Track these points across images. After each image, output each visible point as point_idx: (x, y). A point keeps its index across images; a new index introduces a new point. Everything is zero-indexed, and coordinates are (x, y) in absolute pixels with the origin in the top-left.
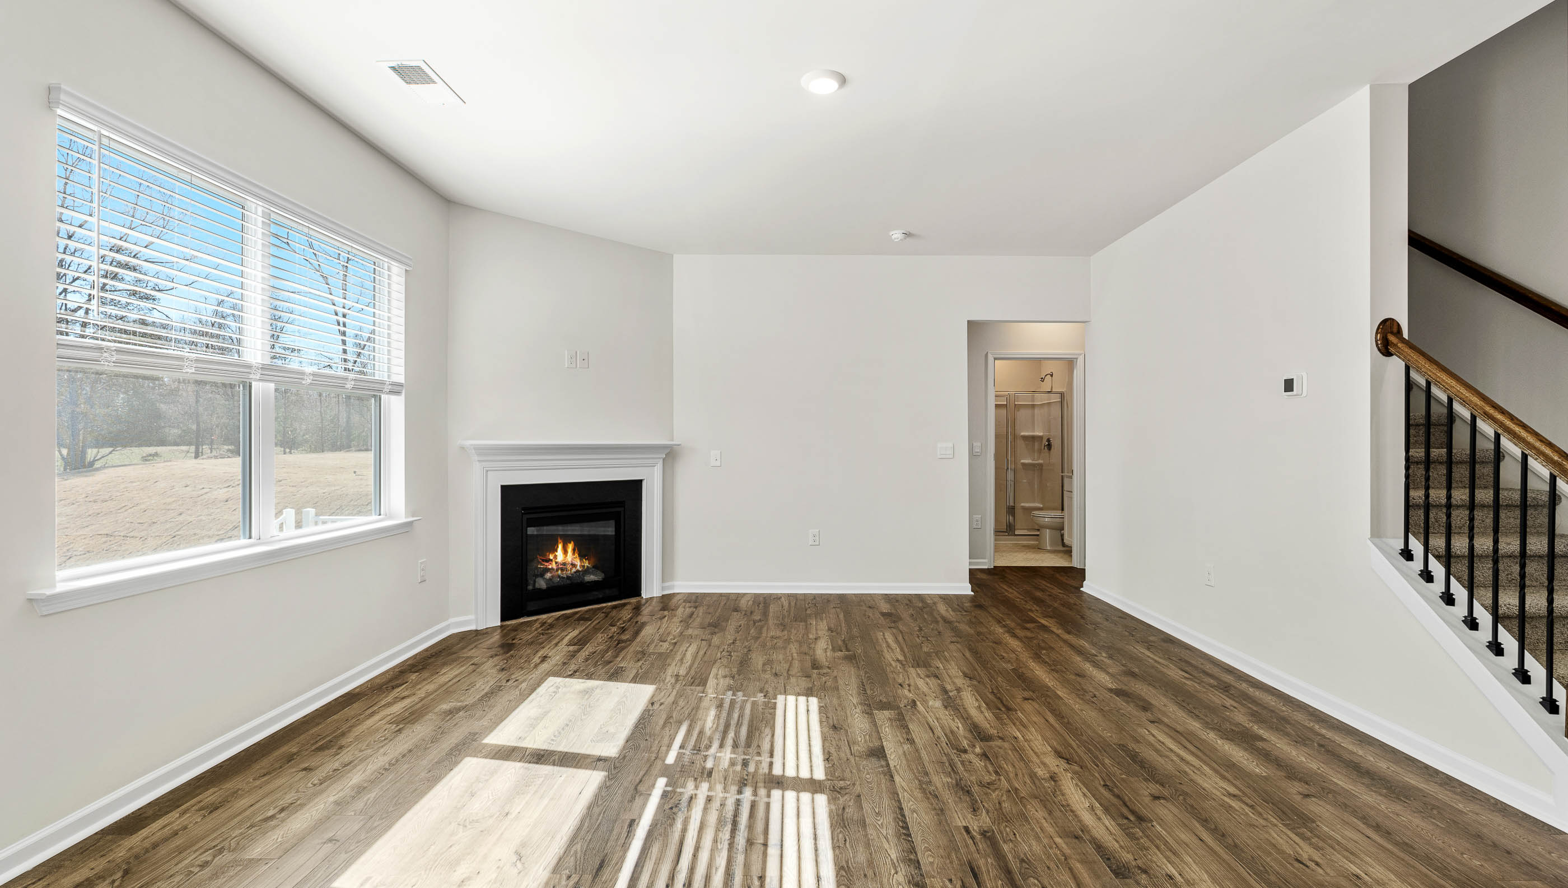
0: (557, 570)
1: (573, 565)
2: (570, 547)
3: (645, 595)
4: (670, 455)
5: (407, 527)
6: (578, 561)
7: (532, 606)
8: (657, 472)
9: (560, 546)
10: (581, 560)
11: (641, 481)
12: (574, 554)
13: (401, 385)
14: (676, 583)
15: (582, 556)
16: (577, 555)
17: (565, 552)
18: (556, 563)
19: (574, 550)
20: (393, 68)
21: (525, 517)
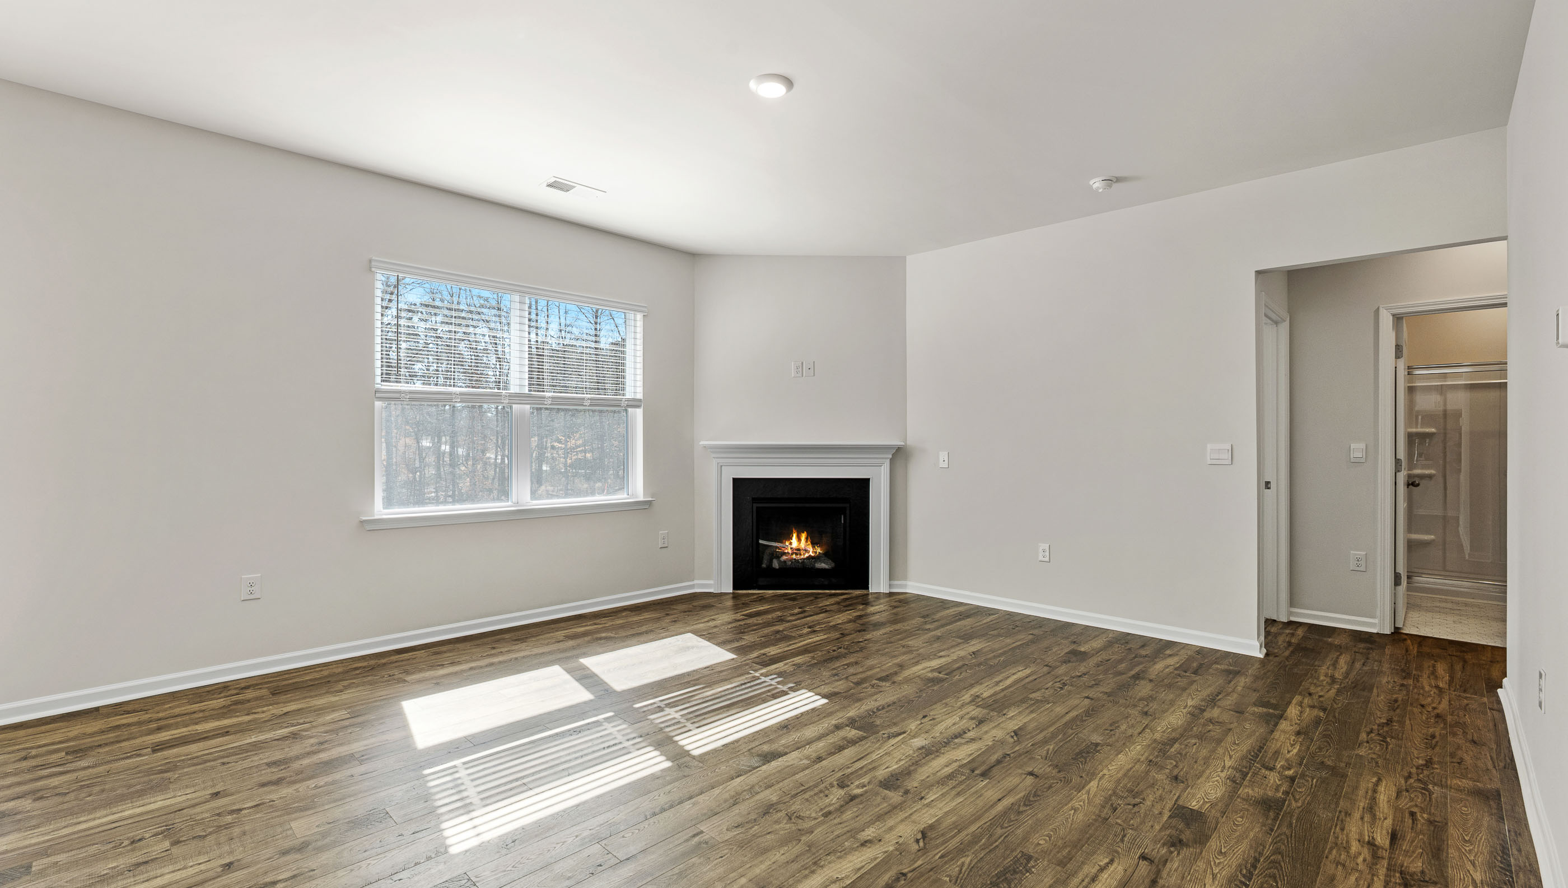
0: (792, 554)
1: (806, 551)
2: (804, 536)
3: (873, 588)
4: (899, 455)
5: (644, 506)
6: (811, 548)
7: (762, 581)
8: (885, 470)
9: (795, 535)
10: (813, 547)
11: (869, 479)
12: (807, 542)
13: (640, 400)
14: (909, 583)
15: (813, 544)
16: (809, 543)
17: (799, 539)
18: (791, 548)
19: (807, 539)
20: (549, 185)
21: (755, 505)
